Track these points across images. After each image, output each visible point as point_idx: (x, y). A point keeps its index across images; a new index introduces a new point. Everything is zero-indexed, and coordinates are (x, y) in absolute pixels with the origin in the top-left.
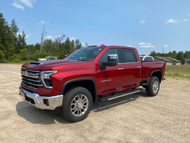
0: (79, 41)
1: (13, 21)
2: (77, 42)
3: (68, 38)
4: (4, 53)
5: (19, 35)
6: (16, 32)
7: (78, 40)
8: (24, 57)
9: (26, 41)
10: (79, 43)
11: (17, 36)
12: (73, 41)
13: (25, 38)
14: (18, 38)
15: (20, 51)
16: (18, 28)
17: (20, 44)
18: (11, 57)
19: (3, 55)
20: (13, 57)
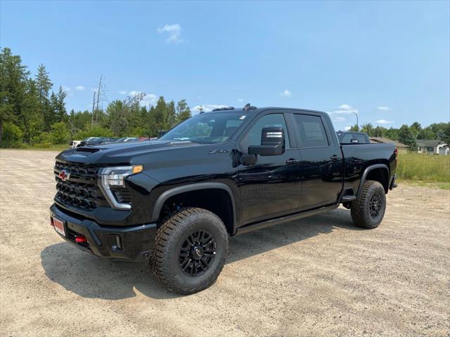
0: (186, 104)
1: (42, 69)
2: (182, 105)
3: (162, 98)
4: (23, 130)
5: (53, 96)
6: (46, 89)
7: (183, 101)
8: (59, 137)
9: (65, 106)
10: (186, 107)
11: (49, 98)
12: (172, 104)
13: (64, 101)
14: (51, 101)
15: (52, 126)
16: (51, 82)
17: (55, 113)
18: (35, 137)
19: (20, 134)
20: (38, 138)
